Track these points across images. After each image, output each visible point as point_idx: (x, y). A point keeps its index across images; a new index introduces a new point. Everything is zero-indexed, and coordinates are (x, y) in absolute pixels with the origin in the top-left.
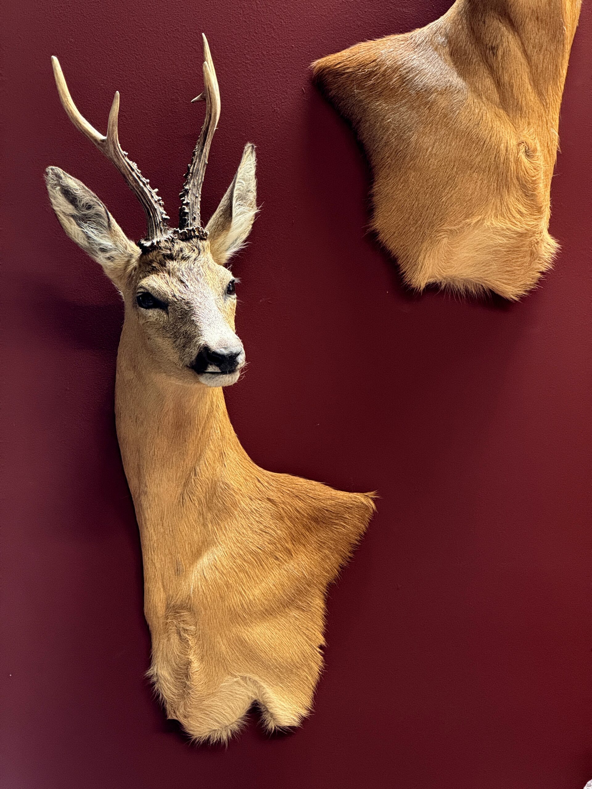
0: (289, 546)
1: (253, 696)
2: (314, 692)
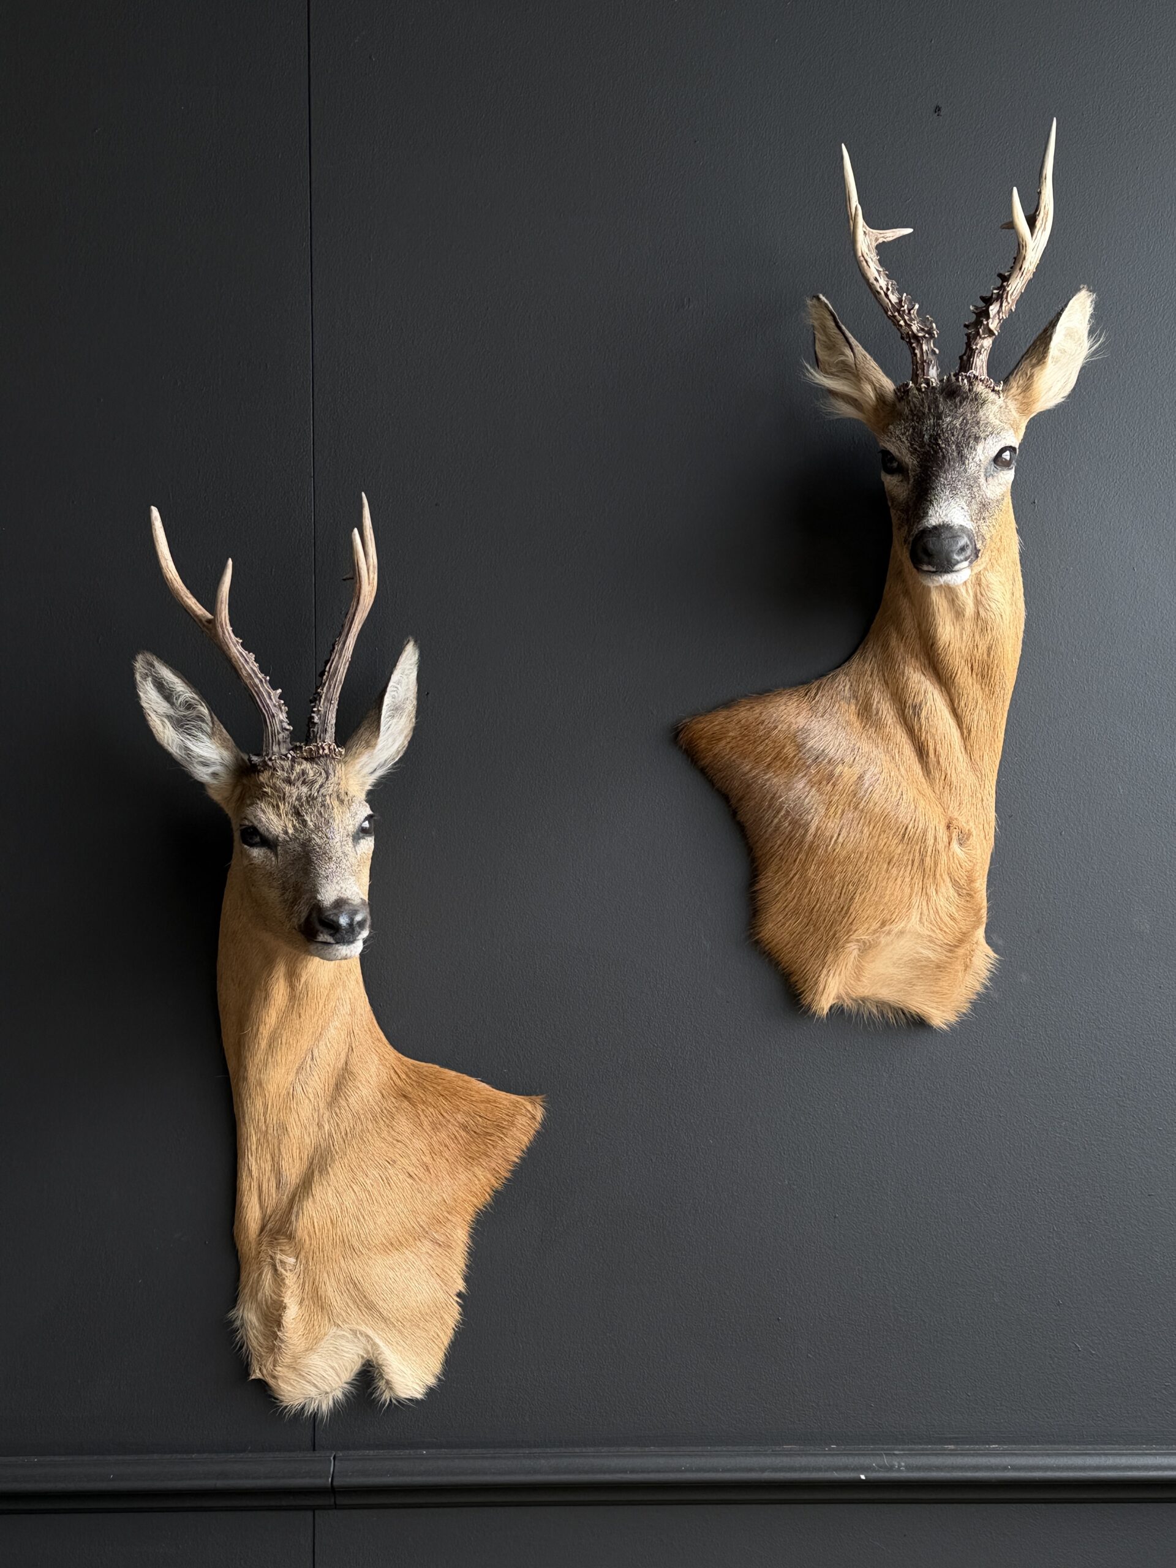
0: (427, 1159)
1: (365, 1356)
2: (445, 1355)
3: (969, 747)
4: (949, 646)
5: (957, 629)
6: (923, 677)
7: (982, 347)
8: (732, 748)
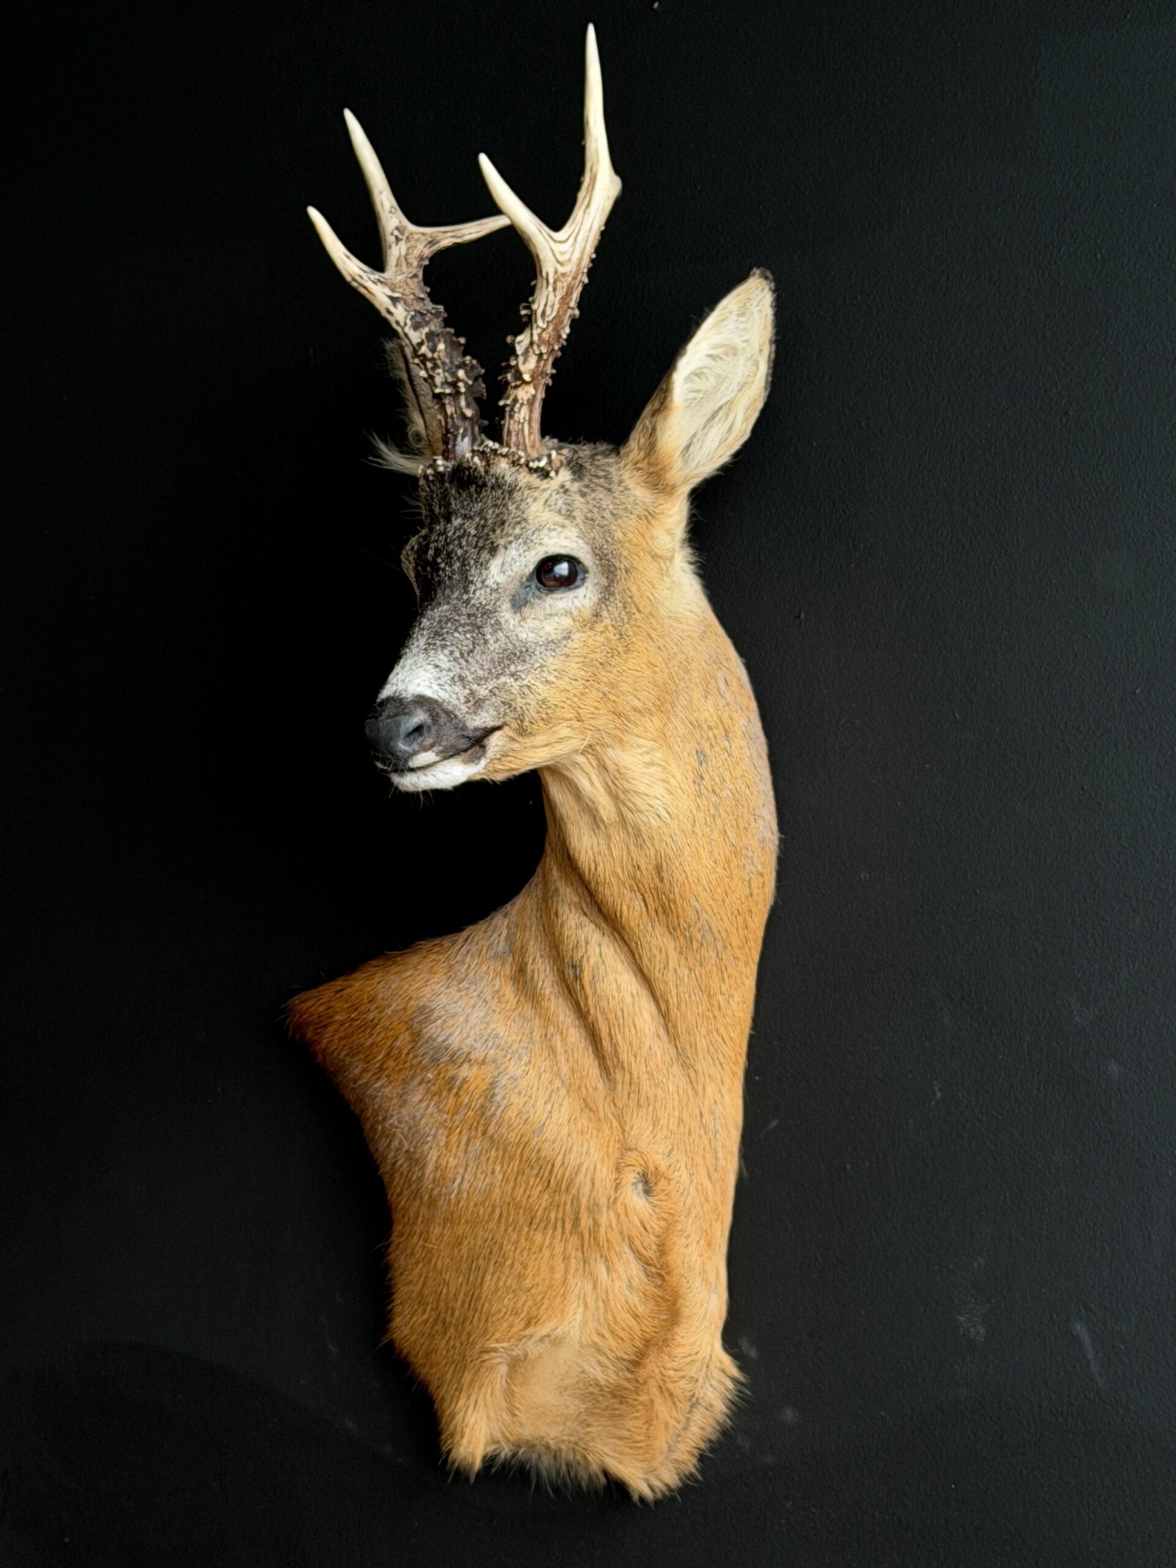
3: (671, 1030)
4: (596, 869)
5: (602, 842)
6: (583, 918)
7: (515, 400)
8: (341, 1039)
